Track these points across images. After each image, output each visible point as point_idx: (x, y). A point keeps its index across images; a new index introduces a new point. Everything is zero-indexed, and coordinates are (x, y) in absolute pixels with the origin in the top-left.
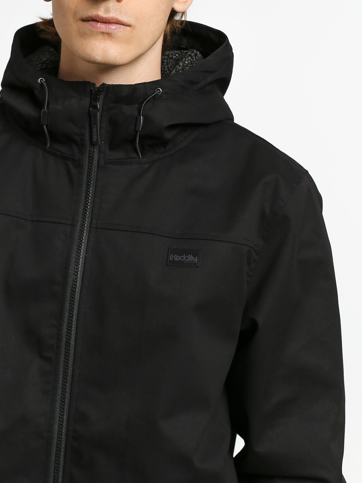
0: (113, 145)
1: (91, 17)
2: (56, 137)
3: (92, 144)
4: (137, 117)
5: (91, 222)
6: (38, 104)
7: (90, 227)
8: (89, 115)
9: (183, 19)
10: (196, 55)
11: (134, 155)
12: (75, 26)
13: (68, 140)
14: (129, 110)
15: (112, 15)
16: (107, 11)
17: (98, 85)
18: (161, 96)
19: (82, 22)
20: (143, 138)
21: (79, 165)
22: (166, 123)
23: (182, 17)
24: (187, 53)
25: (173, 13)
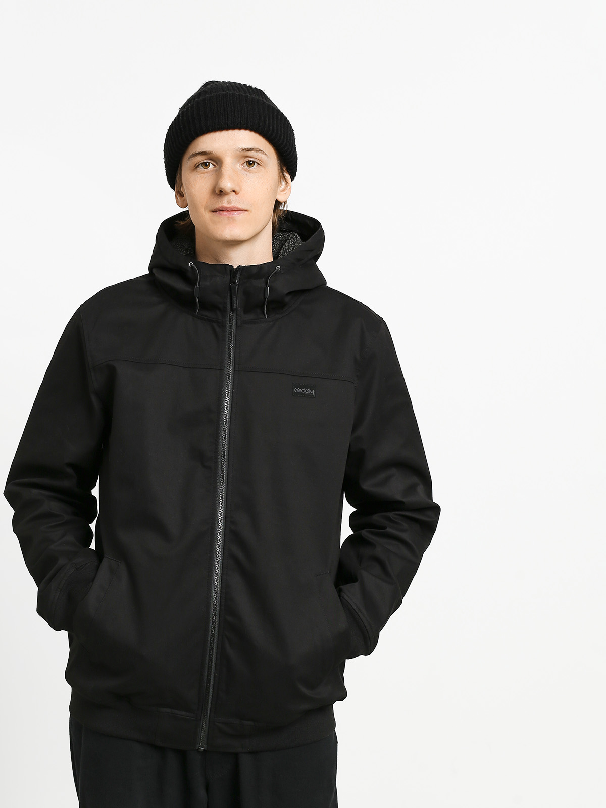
0: (247, 310)
1: (218, 208)
2: (204, 306)
3: (232, 310)
4: (265, 288)
5: (235, 367)
6: (191, 282)
7: (234, 370)
8: (230, 289)
9: (285, 209)
10: (296, 237)
11: (262, 316)
12: (207, 216)
13: (213, 307)
14: (260, 283)
15: (234, 204)
16: (229, 202)
17: (235, 267)
18: (280, 271)
19: (214, 213)
20: (269, 303)
21: (222, 326)
22: (286, 292)
23: (284, 206)
24: (289, 236)
25: (278, 204)
